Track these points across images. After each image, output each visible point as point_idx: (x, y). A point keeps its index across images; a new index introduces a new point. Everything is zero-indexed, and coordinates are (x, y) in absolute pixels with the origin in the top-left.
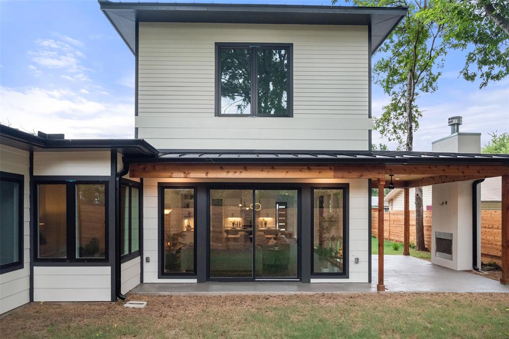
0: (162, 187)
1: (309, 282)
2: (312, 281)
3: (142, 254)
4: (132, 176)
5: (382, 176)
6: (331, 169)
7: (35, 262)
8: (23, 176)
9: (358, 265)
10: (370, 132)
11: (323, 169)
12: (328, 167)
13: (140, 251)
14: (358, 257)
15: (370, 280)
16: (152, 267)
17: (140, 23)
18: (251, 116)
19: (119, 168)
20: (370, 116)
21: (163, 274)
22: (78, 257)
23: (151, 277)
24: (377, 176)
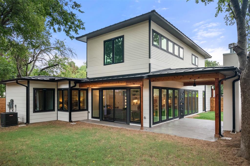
0: (92, 90)
1: (129, 124)
2: (130, 124)
3: (88, 110)
4: (80, 87)
5: (141, 83)
6: (125, 82)
7: (58, 110)
8: (55, 89)
9: (145, 119)
10: (150, 64)
11: (123, 82)
12: (124, 81)
13: (87, 109)
14: (145, 116)
15: (150, 126)
16: (90, 115)
17: (88, 40)
18: (112, 64)
19: (72, 85)
20: (150, 57)
21: (92, 117)
22: (64, 109)
23: (90, 118)
24: (139, 83)
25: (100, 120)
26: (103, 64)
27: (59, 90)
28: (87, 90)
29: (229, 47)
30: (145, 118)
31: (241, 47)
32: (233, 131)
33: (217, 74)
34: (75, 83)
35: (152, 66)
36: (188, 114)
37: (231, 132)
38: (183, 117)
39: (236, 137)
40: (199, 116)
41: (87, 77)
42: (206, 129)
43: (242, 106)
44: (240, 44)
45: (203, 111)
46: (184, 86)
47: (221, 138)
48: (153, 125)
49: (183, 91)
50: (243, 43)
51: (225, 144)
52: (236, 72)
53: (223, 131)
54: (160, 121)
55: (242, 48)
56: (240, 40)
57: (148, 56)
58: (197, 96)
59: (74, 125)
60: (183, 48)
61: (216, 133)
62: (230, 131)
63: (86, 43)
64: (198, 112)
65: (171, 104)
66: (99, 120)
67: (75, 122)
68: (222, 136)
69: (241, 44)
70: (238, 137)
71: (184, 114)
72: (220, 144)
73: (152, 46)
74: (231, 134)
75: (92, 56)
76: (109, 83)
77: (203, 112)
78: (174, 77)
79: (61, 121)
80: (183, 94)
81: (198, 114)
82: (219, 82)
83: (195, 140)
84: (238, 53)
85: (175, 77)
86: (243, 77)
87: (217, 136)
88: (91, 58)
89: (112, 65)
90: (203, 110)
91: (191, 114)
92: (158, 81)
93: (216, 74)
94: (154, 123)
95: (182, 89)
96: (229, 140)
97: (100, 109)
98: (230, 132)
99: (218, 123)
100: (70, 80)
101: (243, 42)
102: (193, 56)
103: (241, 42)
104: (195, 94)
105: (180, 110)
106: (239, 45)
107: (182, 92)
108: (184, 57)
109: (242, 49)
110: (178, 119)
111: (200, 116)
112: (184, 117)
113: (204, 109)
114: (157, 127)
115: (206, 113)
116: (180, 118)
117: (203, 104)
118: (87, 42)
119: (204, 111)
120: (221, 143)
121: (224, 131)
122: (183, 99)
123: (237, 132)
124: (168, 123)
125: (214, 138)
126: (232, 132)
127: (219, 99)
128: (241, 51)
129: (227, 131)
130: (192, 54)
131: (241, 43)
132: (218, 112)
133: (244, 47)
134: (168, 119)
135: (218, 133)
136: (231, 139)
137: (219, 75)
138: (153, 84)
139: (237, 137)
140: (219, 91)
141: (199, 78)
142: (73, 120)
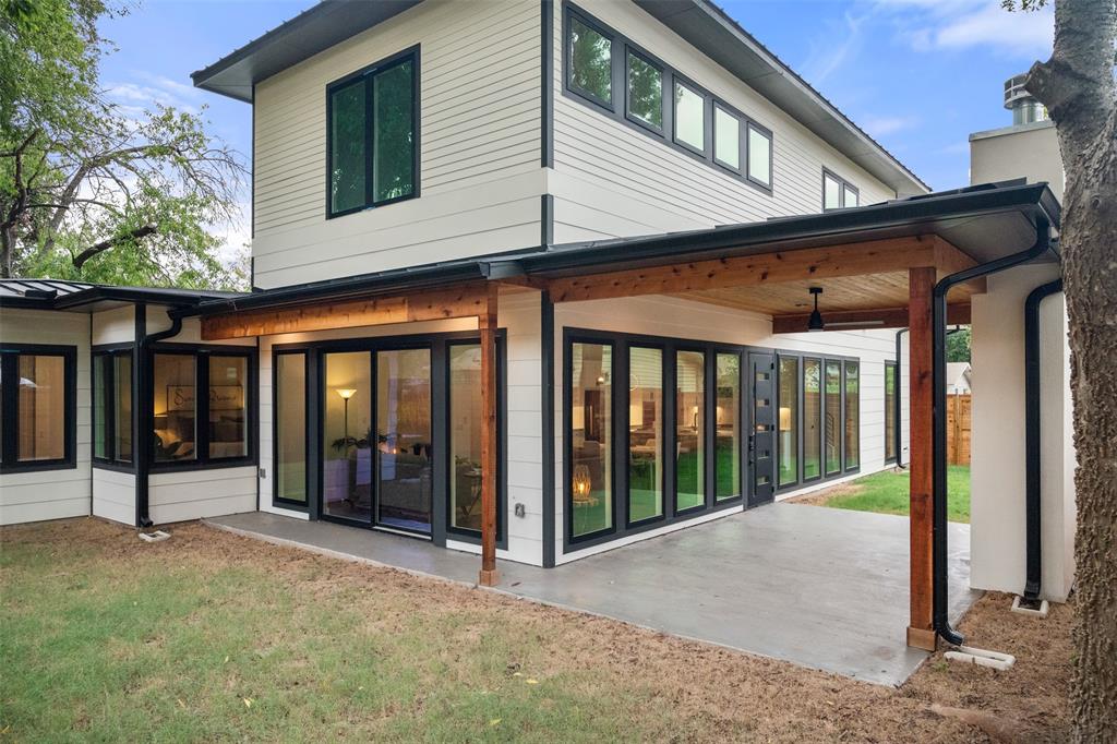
0: (278, 351)
1: (444, 546)
2: (450, 544)
3: (257, 463)
4: (203, 338)
5: (483, 309)
6: (404, 302)
7: (96, 462)
8: (75, 347)
9: (523, 515)
10: (546, 201)
11: (391, 305)
12: (400, 299)
13: (252, 458)
14: (522, 503)
15: (549, 560)
16: (267, 485)
17: (257, 86)
18: (365, 208)
19: (152, 328)
20: (546, 161)
21: (278, 501)
22: (117, 459)
23: (267, 504)
24: (474, 309)
25: (311, 519)
26: (324, 210)
27: (99, 352)
28: (251, 355)
29: (1008, 96)
30: (521, 511)
31: (1074, 67)
32: (1026, 593)
33: (920, 239)
34: (170, 314)
35: (559, 212)
36: (802, 480)
37: (1017, 599)
38: (770, 499)
39: (1042, 646)
40: (861, 490)
41: (255, 285)
42: (871, 576)
43: (1085, 460)
44: (1069, 46)
45: (886, 464)
46: (774, 332)
47: (949, 655)
48: (565, 551)
49: (771, 359)
50: (1088, 36)
51: (964, 714)
52: (1042, 226)
53: (969, 598)
54: (621, 524)
55: (1080, 71)
56: (1070, 21)
57: (538, 154)
58: (850, 387)
59: (159, 544)
60: (768, 133)
61: (916, 621)
62: (1012, 596)
63: (251, 106)
64: (857, 469)
65: (695, 429)
66: (306, 516)
67: (167, 527)
68: (956, 642)
69: (1078, 44)
70: (1057, 645)
71: (775, 485)
72: (930, 715)
73: (563, 94)
74: (1015, 616)
75: (276, 172)
76: (331, 311)
77: (888, 467)
78: (675, 271)
79: (106, 522)
80: (767, 377)
81: (855, 482)
82: (934, 291)
83: (770, 673)
84: (1058, 103)
85: (676, 267)
86: (1087, 193)
87: (924, 640)
88: (271, 181)
89: (364, 213)
90: (888, 460)
91: (816, 480)
92: (588, 298)
93: (918, 244)
94: (573, 543)
95: (762, 352)
96: (996, 673)
97: (311, 457)
98: (1009, 600)
99: (926, 556)
100: (141, 302)
101: (1088, 29)
102: (828, 180)
103: (1077, 33)
104: (842, 380)
105: (750, 463)
106: (1063, 56)
107: (764, 366)
108: (775, 181)
109: (1082, 78)
110: (741, 508)
111: (863, 493)
112: (778, 498)
113: (892, 454)
114: (598, 561)
115: (902, 475)
116: (751, 504)
117: (887, 427)
118: (253, 102)
119: (895, 464)
120: (937, 708)
121: (973, 591)
122: (767, 402)
123: (1050, 603)
124: (667, 541)
125: (904, 649)
126: (1023, 602)
127: (934, 405)
128: (1079, 91)
129: (993, 595)
130: (826, 172)
131: (1079, 39)
132: (931, 487)
133: (1096, 64)
134: (672, 513)
135: (931, 621)
136: (1009, 659)
137: (931, 247)
138: (569, 314)
139: (1048, 646)
140: (938, 347)
141: (813, 269)
142: (158, 515)
